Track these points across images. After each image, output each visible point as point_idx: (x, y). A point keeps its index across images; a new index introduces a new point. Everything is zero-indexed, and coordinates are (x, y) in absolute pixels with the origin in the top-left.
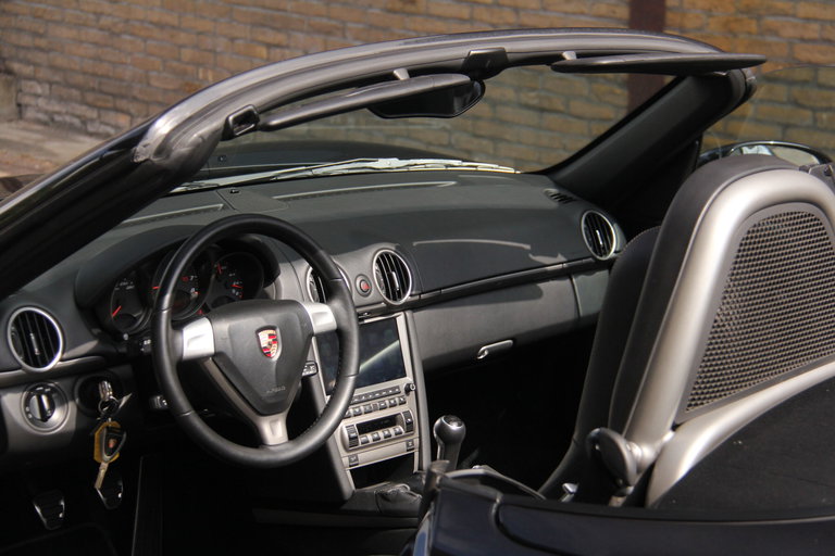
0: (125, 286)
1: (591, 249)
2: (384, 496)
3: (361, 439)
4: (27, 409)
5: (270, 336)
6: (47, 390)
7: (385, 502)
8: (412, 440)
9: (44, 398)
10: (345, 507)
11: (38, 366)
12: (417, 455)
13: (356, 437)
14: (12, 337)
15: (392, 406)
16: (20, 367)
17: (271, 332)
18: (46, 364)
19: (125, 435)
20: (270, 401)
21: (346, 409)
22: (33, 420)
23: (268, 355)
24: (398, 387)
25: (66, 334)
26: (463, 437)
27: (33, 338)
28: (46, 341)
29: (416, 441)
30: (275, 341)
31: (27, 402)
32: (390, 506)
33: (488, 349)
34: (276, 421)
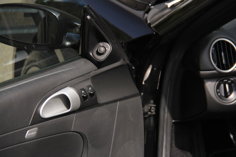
6: (229, 82)
9: (227, 86)
11: (225, 70)
14: (212, 53)
16: (215, 69)
18: (229, 69)
22: (220, 97)
27: (223, 55)
28: (230, 57)
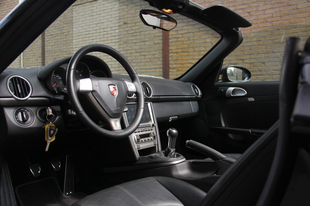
0: (58, 77)
1: (195, 93)
2: (151, 157)
3: (141, 140)
4: (16, 116)
5: (114, 88)
6: (25, 110)
7: (152, 159)
8: (155, 142)
10: (137, 163)
11: (20, 97)
12: (157, 147)
13: (139, 139)
14: (9, 85)
15: (149, 130)
16: (13, 97)
17: (114, 86)
18: (24, 97)
19: (57, 129)
20: (114, 112)
21: (135, 129)
22: (19, 121)
23: (113, 95)
24: (150, 125)
25: (33, 87)
26: (177, 135)
27: (18, 86)
28: (25, 90)
29: (157, 142)
30: (115, 90)
31: (17, 114)
32: (154, 160)
33: (172, 118)
34: (116, 121)
